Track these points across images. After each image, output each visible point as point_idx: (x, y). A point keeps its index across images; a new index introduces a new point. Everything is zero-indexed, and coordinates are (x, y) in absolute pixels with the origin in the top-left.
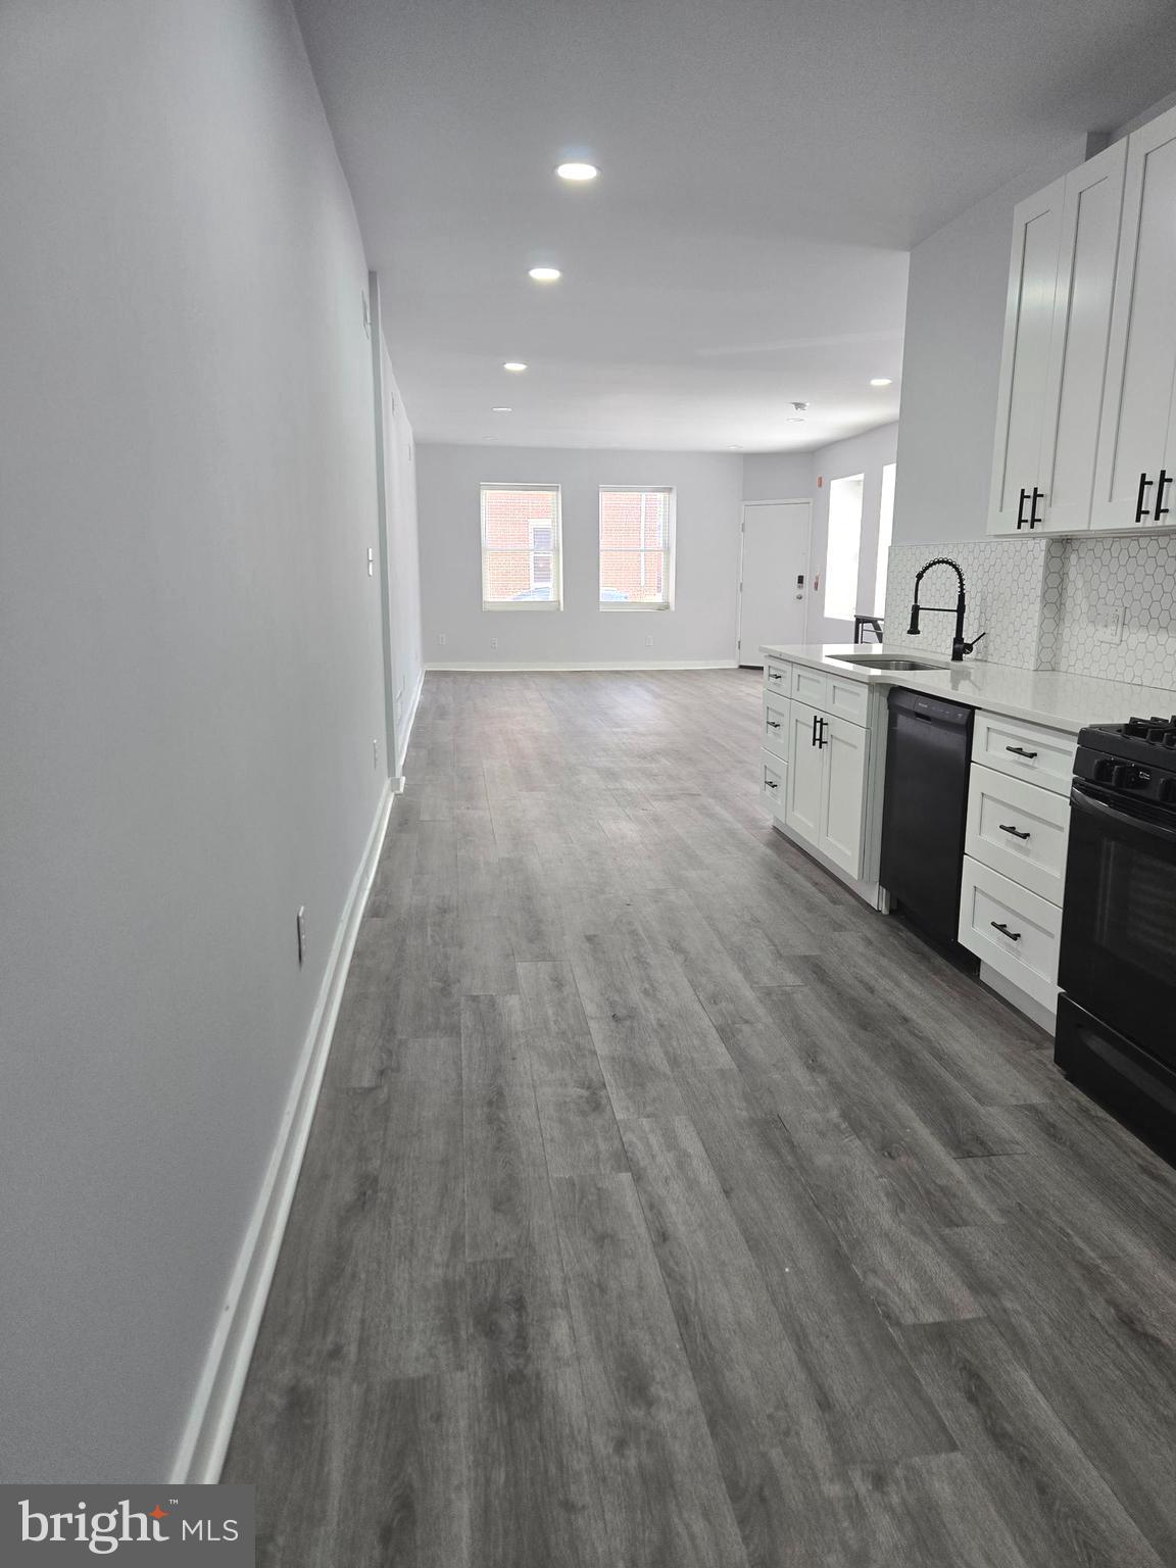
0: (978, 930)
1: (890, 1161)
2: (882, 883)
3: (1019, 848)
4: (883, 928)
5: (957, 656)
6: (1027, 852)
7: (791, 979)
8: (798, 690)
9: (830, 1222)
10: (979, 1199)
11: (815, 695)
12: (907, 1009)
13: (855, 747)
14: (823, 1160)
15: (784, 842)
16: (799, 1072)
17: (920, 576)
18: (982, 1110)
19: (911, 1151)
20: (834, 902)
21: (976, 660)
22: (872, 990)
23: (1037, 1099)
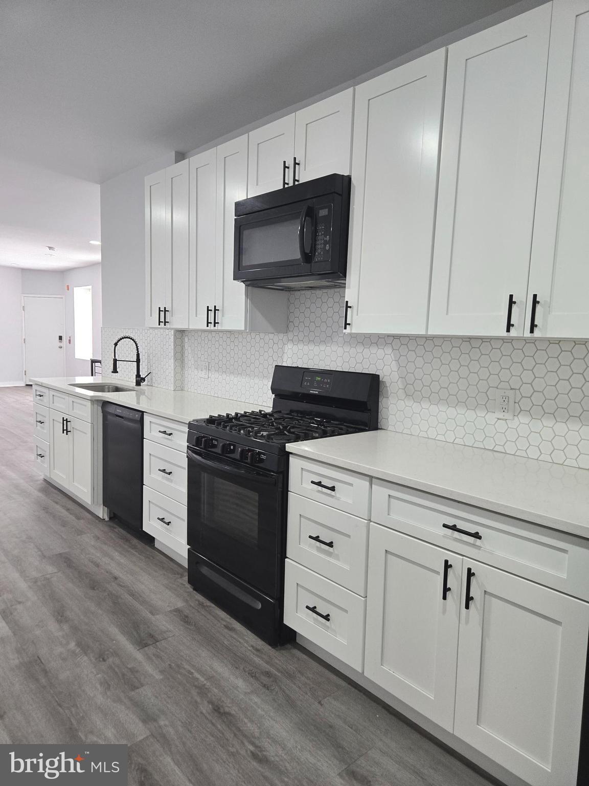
0: (152, 522)
1: (103, 663)
2: (104, 505)
3: (168, 480)
4: (106, 529)
5: (138, 383)
6: (171, 481)
7: (50, 569)
8: (53, 403)
9: (66, 711)
10: (149, 669)
11: (63, 406)
12: (117, 572)
13: (86, 433)
14: (64, 676)
15: (50, 488)
16: (52, 626)
17: (116, 344)
18: (153, 618)
19: (116, 654)
20: (78, 518)
21: (148, 385)
22: (98, 565)
23: (180, 604)
